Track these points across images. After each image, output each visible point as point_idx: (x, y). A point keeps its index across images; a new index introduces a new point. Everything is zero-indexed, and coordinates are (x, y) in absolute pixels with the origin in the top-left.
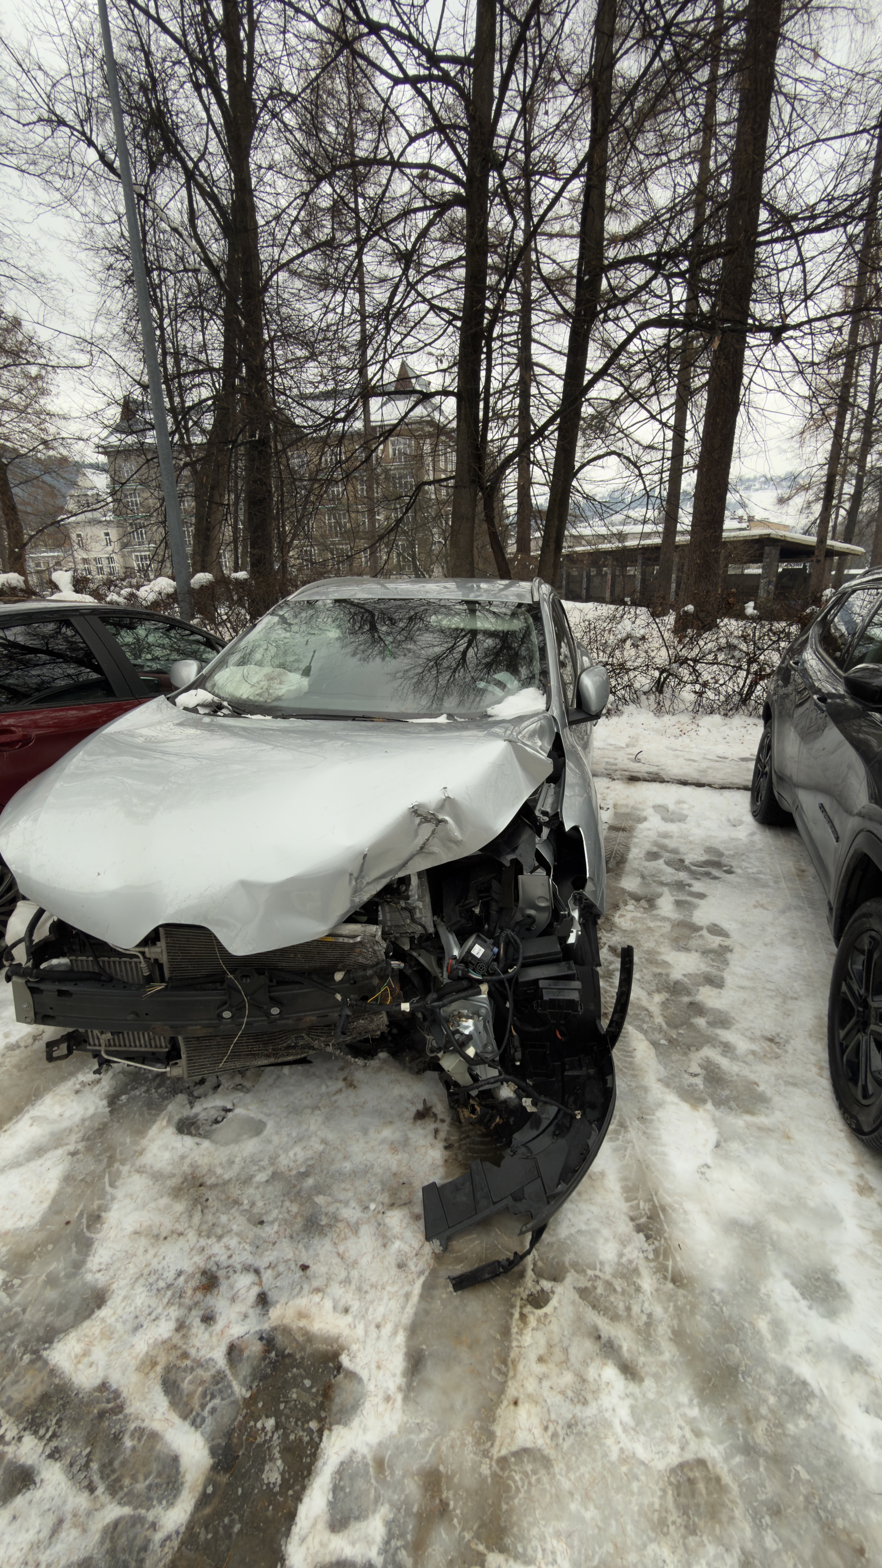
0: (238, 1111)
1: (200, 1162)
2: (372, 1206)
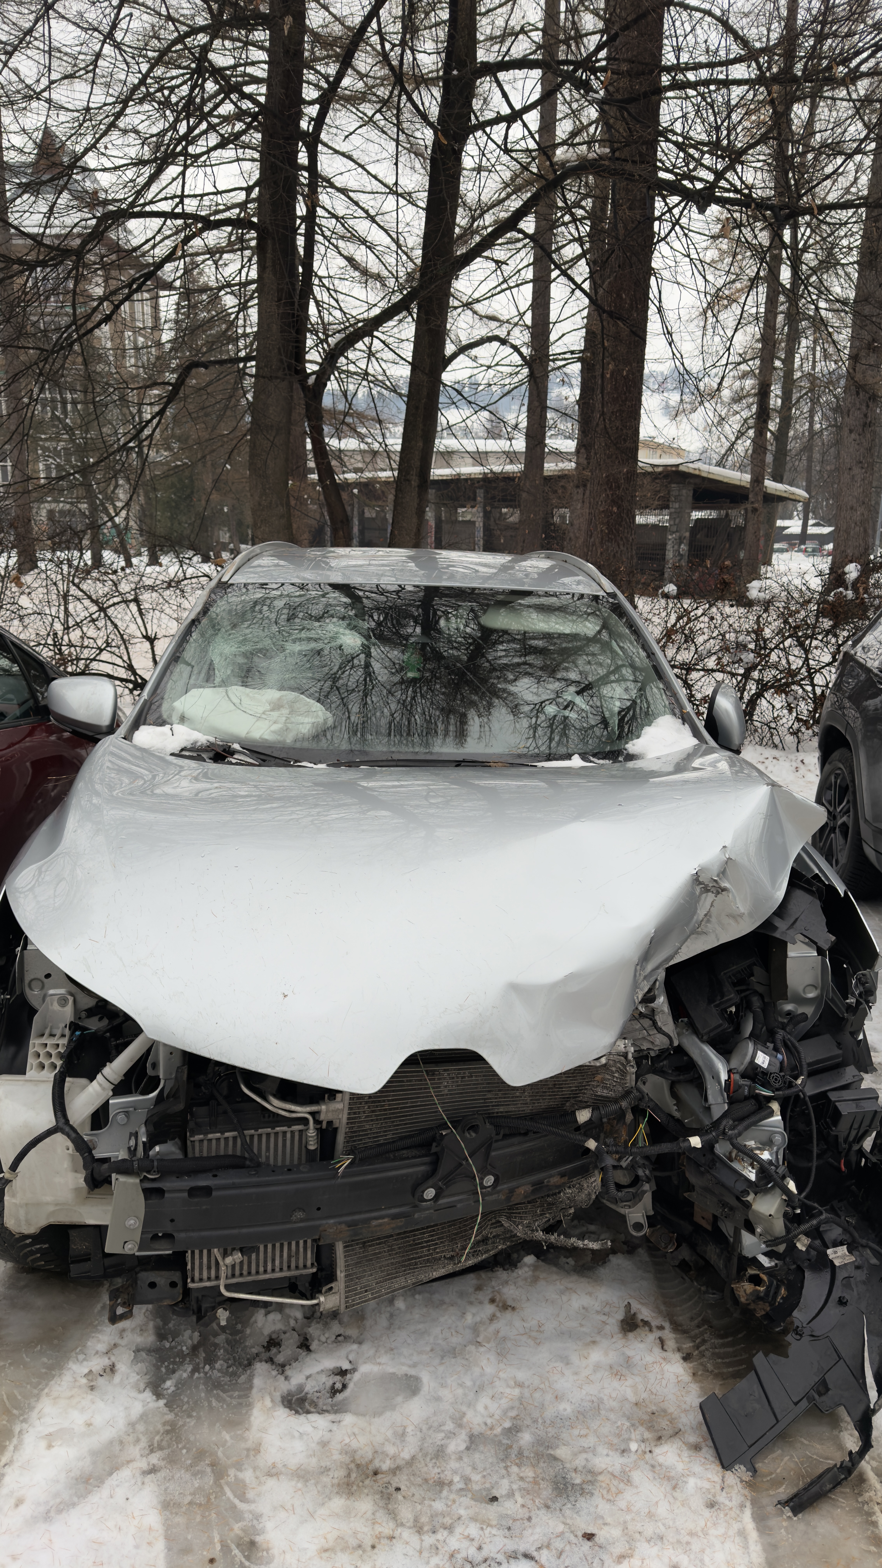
0: (365, 1369)
1: (354, 1444)
2: (634, 1446)
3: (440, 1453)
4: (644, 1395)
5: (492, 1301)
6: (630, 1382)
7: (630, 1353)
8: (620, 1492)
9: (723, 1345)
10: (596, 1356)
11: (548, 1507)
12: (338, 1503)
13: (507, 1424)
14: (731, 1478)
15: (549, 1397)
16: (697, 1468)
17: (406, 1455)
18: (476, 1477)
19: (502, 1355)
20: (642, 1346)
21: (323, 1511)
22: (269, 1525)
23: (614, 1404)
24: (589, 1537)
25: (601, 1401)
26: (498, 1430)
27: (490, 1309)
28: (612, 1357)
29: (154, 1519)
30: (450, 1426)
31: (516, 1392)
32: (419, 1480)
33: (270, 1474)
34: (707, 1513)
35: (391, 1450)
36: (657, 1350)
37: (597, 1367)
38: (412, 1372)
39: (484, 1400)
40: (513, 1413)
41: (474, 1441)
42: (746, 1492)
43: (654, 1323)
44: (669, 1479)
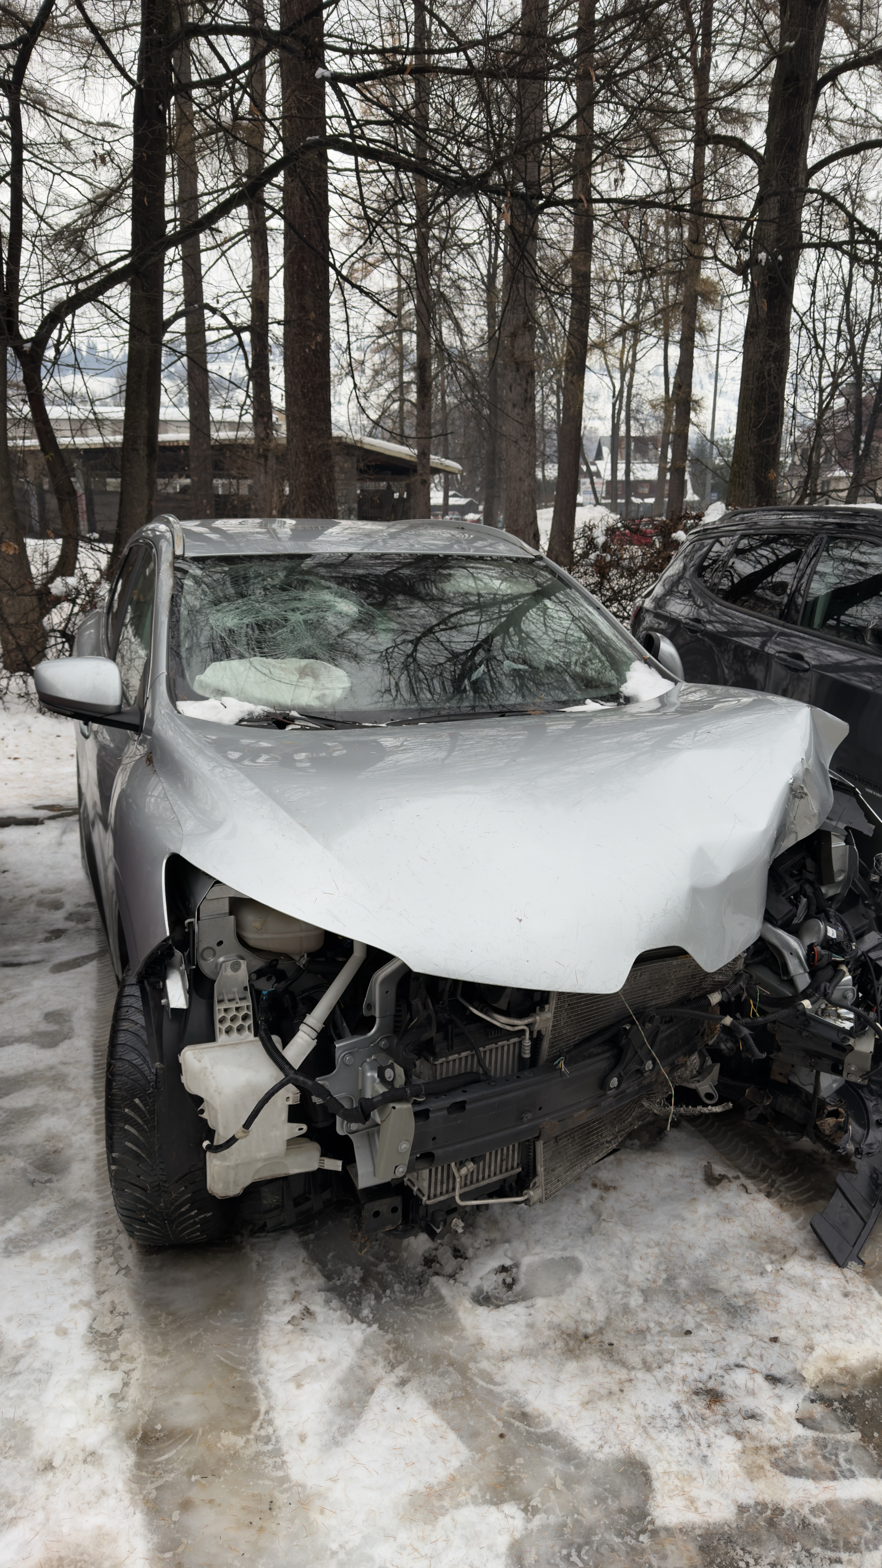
2: (769, 1268)
3: (626, 1310)
4: (753, 1230)
5: (595, 1186)
6: (737, 1223)
7: (726, 1201)
8: (776, 1304)
9: (788, 1180)
10: (702, 1209)
11: (732, 1328)
12: (572, 1366)
13: (664, 1276)
14: (849, 1273)
15: (684, 1248)
16: (821, 1272)
17: (601, 1317)
18: (665, 1320)
19: (628, 1224)
20: (731, 1194)
21: (563, 1376)
22: (530, 1397)
23: (735, 1242)
24: (775, 1340)
25: (724, 1241)
26: (660, 1282)
27: (595, 1193)
28: (714, 1208)
29: (431, 1418)
30: (621, 1288)
31: (656, 1250)
32: (623, 1334)
33: (504, 1359)
34: (846, 1300)
35: (588, 1316)
36: (744, 1195)
37: (707, 1218)
38: (567, 1254)
39: (636, 1263)
40: (663, 1267)
41: (647, 1294)
42: (864, 1279)
43: (730, 1176)
44: (806, 1285)
